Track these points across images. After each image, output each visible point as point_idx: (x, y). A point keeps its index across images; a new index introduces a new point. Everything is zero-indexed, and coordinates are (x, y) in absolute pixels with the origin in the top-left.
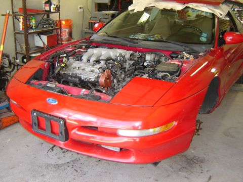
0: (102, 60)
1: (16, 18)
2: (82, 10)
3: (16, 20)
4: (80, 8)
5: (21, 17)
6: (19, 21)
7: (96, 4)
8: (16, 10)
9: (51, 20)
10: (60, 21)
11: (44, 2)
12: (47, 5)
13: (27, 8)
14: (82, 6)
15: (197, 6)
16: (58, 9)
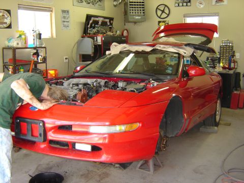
0: (81, 84)
1: (6, 67)
2: (67, 60)
3: (6, 69)
4: (66, 59)
5: (11, 67)
6: (9, 70)
7: (80, 55)
8: (7, 60)
9: (38, 69)
10: (47, 71)
11: (32, 54)
12: (35, 56)
13: (17, 58)
14: (67, 57)
15: (164, 47)
16: (44, 60)
